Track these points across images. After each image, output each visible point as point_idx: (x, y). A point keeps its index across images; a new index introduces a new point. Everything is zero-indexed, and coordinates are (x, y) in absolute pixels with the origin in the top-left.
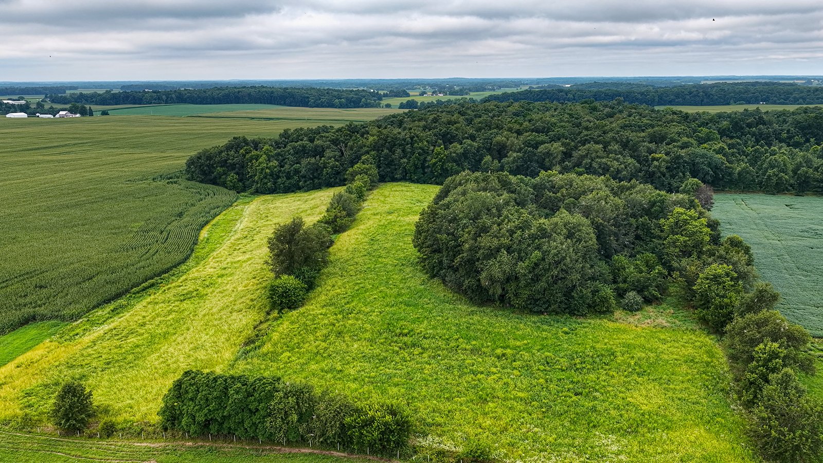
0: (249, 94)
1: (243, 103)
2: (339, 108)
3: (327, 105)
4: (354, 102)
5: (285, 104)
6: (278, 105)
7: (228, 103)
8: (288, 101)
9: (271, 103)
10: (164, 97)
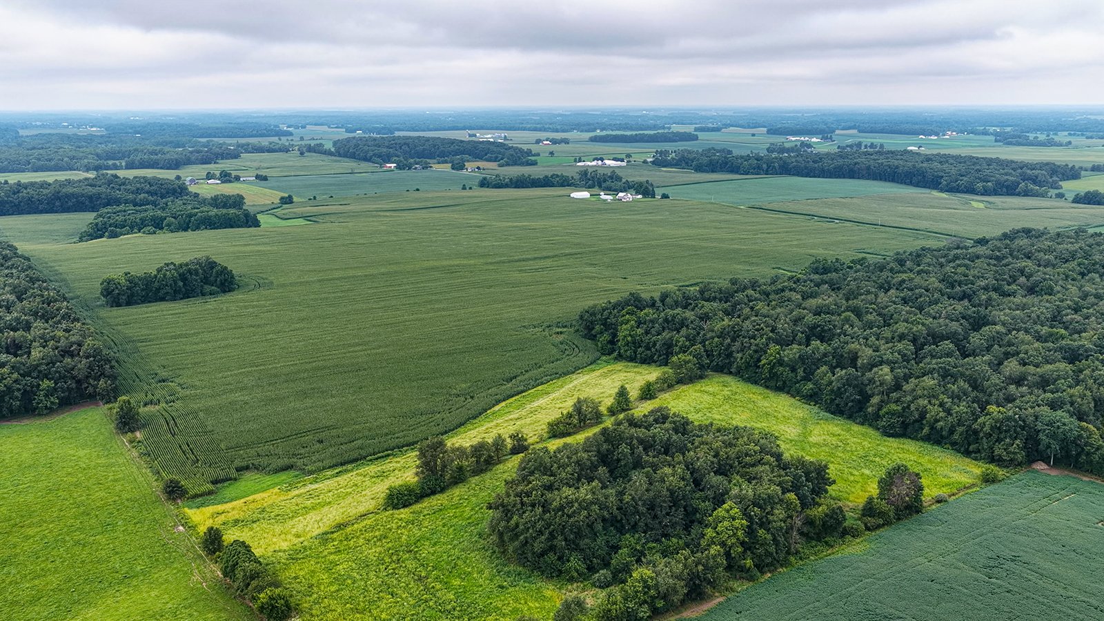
0: (868, 168)
1: (859, 178)
2: (982, 195)
3: (965, 190)
4: (1007, 187)
5: (911, 184)
6: (901, 183)
7: (840, 178)
8: (915, 180)
9: (893, 181)
10: (765, 166)
